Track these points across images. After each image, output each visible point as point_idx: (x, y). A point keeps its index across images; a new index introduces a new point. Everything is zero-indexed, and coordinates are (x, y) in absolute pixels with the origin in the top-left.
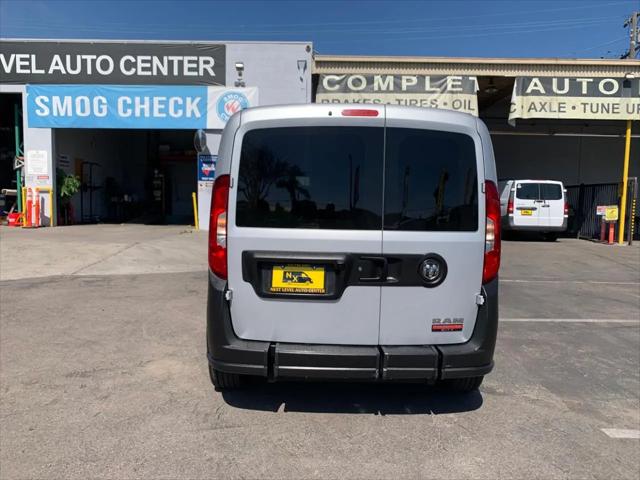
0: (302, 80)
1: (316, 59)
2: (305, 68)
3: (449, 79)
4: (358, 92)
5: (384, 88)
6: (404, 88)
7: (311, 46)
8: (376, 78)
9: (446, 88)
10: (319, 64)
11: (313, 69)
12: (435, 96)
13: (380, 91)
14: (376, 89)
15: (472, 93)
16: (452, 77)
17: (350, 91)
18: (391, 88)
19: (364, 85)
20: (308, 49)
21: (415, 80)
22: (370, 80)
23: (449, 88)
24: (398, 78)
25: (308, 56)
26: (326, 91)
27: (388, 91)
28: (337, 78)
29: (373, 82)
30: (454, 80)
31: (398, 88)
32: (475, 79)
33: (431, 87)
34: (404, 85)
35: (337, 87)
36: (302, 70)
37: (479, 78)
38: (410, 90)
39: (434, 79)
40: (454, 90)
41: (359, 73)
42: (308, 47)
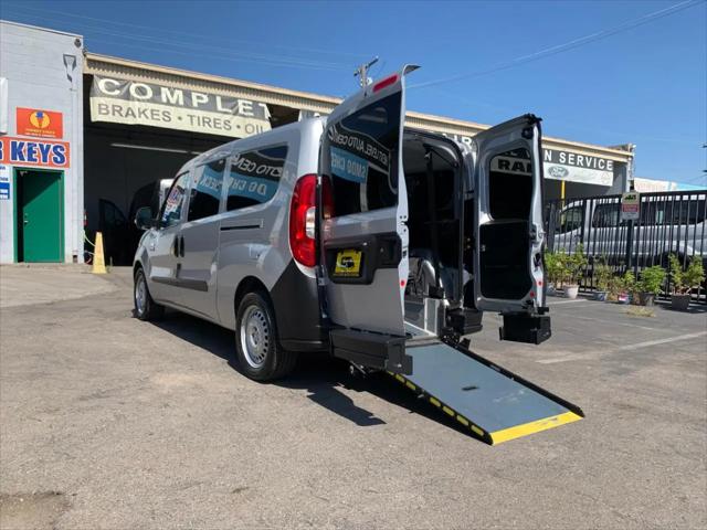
0: (70, 78)
1: (89, 57)
2: (74, 65)
3: (240, 102)
4: (143, 101)
5: (173, 101)
6: (195, 104)
7: (82, 41)
8: (163, 89)
9: (238, 110)
10: (92, 63)
11: (83, 68)
12: (227, 117)
13: (168, 103)
14: (165, 100)
15: (263, 119)
16: (244, 101)
17: (133, 99)
18: (181, 103)
19: (150, 94)
20: (78, 43)
21: (206, 99)
22: (157, 91)
23: (241, 111)
24: (187, 94)
25: (78, 52)
26: (104, 95)
27: (177, 105)
28: (116, 83)
29: (160, 93)
30: (244, 104)
31: (188, 105)
32: (265, 106)
33: (223, 107)
34: (195, 102)
35: (117, 92)
36: (70, 67)
37: (269, 105)
38: (201, 107)
39: (225, 100)
40: (246, 114)
41: (142, 81)
42: (78, 41)
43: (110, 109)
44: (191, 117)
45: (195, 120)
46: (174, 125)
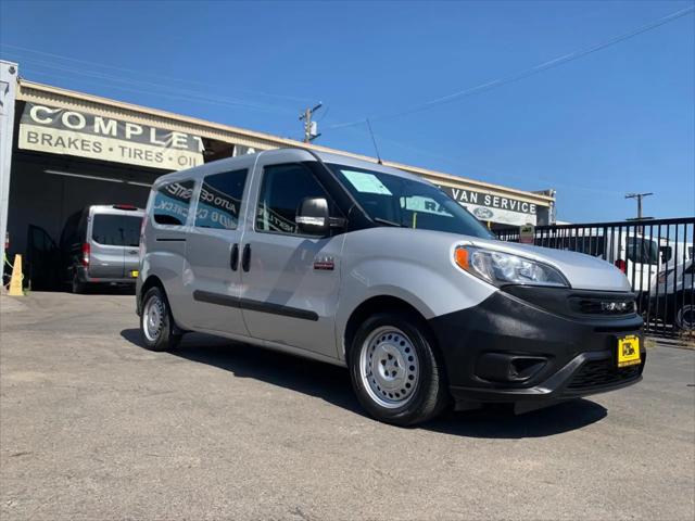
0: (2, 104)
1: (22, 84)
2: (7, 90)
3: (174, 134)
4: (75, 130)
5: (106, 131)
6: (128, 136)
7: (16, 68)
8: (97, 119)
9: (171, 143)
10: (25, 90)
11: (16, 94)
12: (160, 150)
13: (101, 134)
14: (97, 131)
15: (197, 151)
16: (178, 134)
17: (66, 128)
18: (114, 133)
19: (82, 124)
20: (12, 71)
21: (140, 131)
22: (90, 120)
23: (175, 144)
24: (121, 124)
25: (12, 79)
26: (33, 123)
27: (110, 136)
28: (49, 111)
29: (93, 123)
30: (180, 137)
31: (121, 134)
32: (200, 139)
33: (157, 139)
34: (129, 132)
35: (49, 121)
36: (2, 92)
37: (204, 139)
38: (134, 139)
39: (160, 132)
40: (179, 146)
41: (77, 109)
42: (12, 68)
43: (40, 138)
44: (123, 148)
45: (127, 151)
46: (105, 156)
